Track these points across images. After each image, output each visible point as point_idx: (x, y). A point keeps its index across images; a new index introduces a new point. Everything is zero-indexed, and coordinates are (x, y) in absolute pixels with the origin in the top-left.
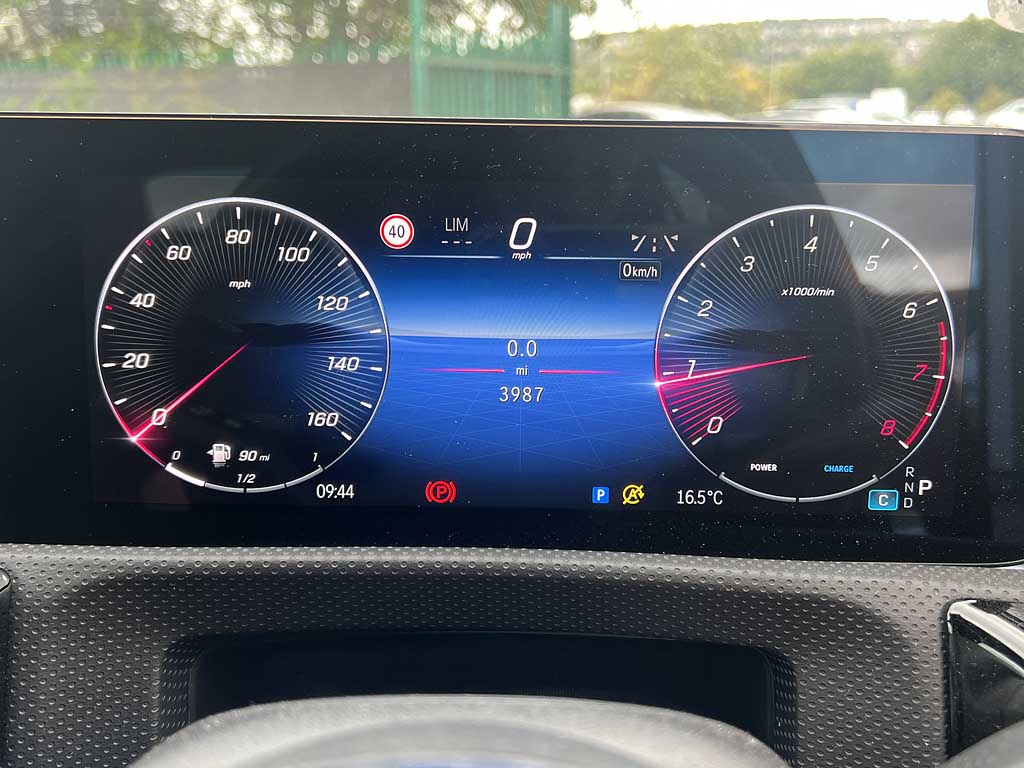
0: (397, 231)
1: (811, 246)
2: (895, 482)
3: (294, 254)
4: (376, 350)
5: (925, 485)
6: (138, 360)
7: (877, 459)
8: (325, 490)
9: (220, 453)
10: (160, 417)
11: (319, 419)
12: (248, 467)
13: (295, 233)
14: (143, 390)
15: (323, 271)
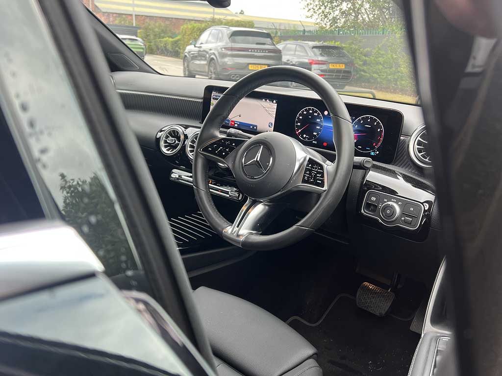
0: (326, 113)
1: (369, 120)
2: (374, 151)
3: (316, 114)
4: (321, 126)
5: (378, 152)
6: (299, 124)
7: (373, 148)
8: (314, 142)
9: (305, 136)
10: (300, 131)
11: (314, 133)
12: (307, 138)
13: (316, 112)
14: (299, 127)
15: (318, 117)
